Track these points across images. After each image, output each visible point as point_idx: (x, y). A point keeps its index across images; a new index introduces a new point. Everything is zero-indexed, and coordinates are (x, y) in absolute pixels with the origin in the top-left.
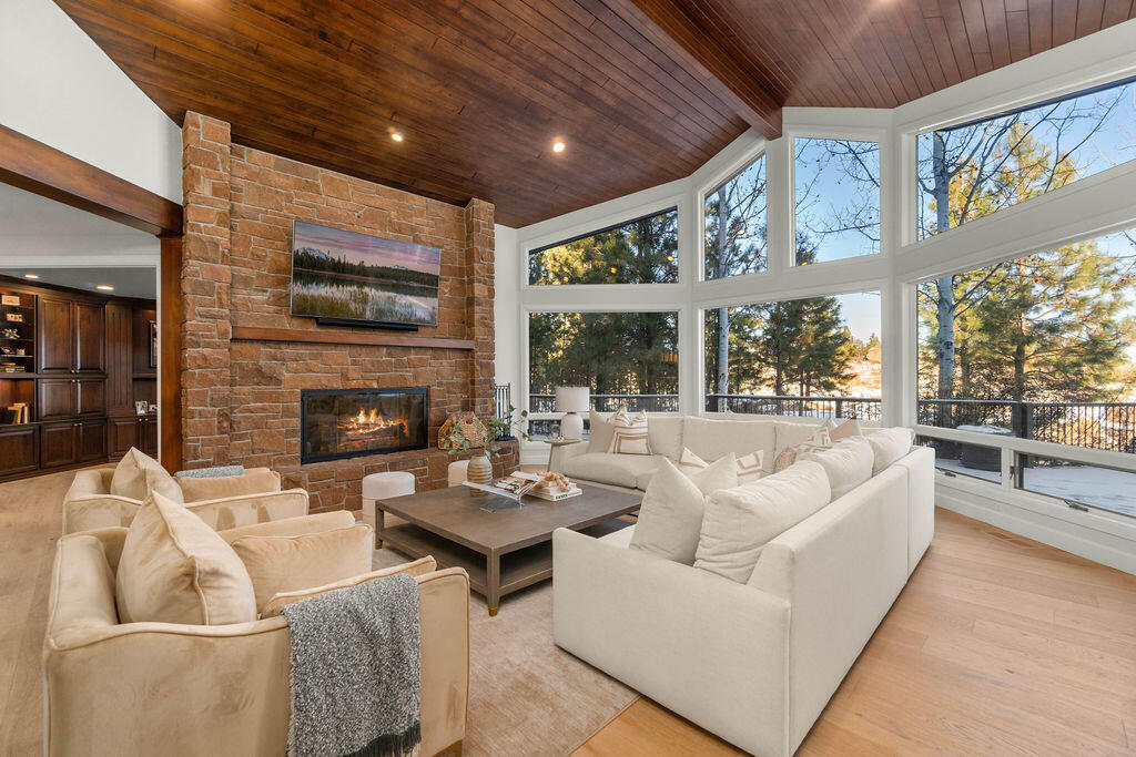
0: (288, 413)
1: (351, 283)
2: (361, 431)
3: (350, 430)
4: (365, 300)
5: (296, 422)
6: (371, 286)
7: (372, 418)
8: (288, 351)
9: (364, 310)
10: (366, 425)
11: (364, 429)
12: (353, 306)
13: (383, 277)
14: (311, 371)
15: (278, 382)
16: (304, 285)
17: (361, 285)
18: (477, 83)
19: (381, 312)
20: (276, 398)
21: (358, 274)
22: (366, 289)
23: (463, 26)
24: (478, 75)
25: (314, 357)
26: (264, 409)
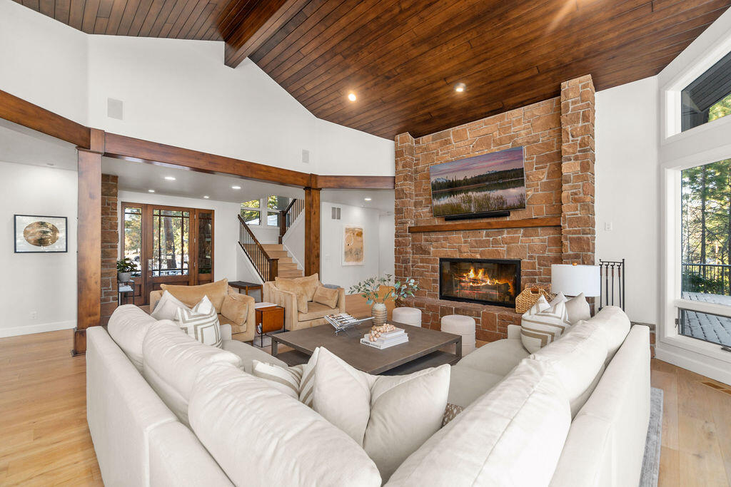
0: (434, 270)
1: (460, 192)
2: (471, 284)
3: (463, 282)
4: (470, 201)
5: (437, 275)
6: (473, 190)
7: (480, 275)
8: (433, 236)
9: (470, 207)
10: (475, 281)
11: (473, 283)
12: (463, 206)
13: (479, 182)
14: (443, 248)
15: (429, 253)
16: (438, 199)
17: (467, 191)
18: (457, 24)
19: (480, 206)
20: (428, 261)
21: (464, 185)
22: (470, 193)
23: (412, 11)
24: (451, 20)
25: (446, 239)
26: (423, 267)
